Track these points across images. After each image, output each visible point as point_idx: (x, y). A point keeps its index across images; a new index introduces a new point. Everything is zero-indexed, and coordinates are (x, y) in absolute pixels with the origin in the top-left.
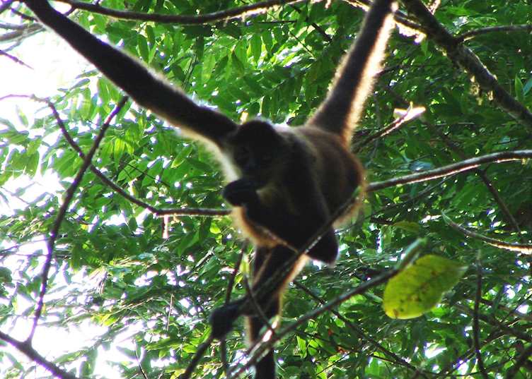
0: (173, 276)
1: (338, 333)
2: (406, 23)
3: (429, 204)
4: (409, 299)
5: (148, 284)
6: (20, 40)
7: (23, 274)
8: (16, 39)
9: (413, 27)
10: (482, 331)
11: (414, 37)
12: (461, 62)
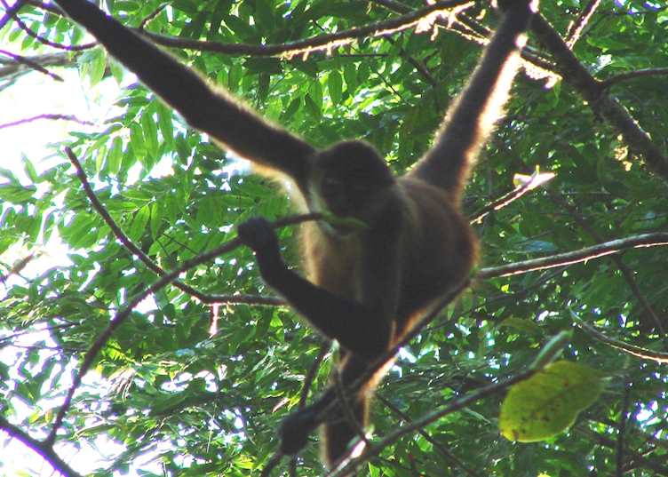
0: (214, 380)
1: (421, 459)
2: (536, 62)
3: (544, 296)
4: (533, 416)
5: (181, 389)
6: (15, 77)
7: (22, 371)
8: (10, 76)
9: (545, 66)
10: (606, 461)
11: (545, 80)
12: (606, 114)
